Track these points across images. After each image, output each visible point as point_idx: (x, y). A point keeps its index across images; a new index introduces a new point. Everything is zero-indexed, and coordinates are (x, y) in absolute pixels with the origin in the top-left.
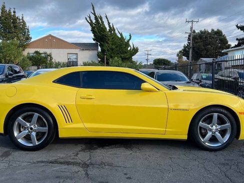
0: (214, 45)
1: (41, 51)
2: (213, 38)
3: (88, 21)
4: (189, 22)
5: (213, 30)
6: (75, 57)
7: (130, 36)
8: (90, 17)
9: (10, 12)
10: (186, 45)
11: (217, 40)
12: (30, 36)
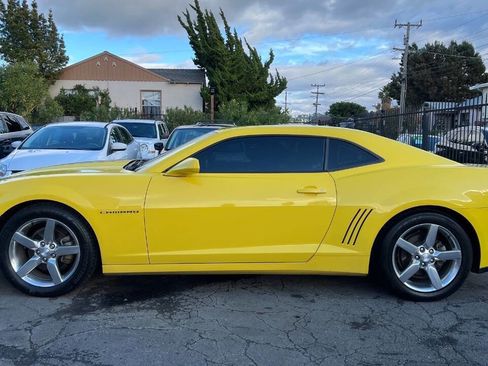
0: (455, 75)
1: (89, 84)
2: (453, 59)
3: (183, 24)
4: (401, 26)
5: (453, 43)
6: (156, 97)
7: (271, 54)
8: (188, 17)
9: (25, 6)
10: (397, 75)
11: (461, 65)
12: (66, 54)
